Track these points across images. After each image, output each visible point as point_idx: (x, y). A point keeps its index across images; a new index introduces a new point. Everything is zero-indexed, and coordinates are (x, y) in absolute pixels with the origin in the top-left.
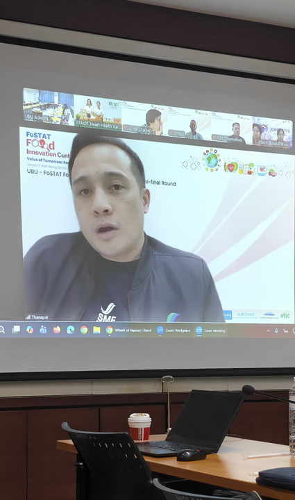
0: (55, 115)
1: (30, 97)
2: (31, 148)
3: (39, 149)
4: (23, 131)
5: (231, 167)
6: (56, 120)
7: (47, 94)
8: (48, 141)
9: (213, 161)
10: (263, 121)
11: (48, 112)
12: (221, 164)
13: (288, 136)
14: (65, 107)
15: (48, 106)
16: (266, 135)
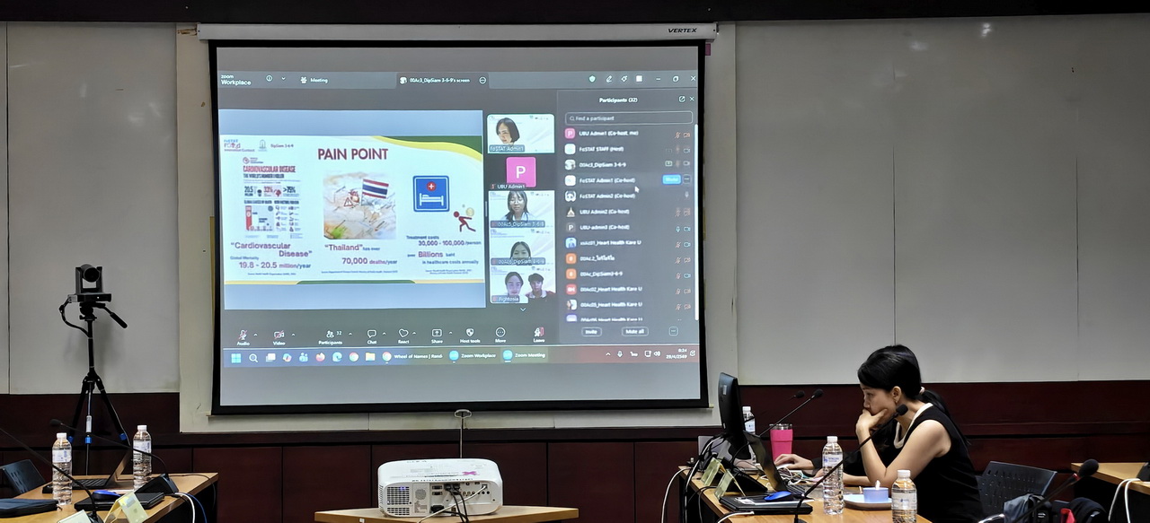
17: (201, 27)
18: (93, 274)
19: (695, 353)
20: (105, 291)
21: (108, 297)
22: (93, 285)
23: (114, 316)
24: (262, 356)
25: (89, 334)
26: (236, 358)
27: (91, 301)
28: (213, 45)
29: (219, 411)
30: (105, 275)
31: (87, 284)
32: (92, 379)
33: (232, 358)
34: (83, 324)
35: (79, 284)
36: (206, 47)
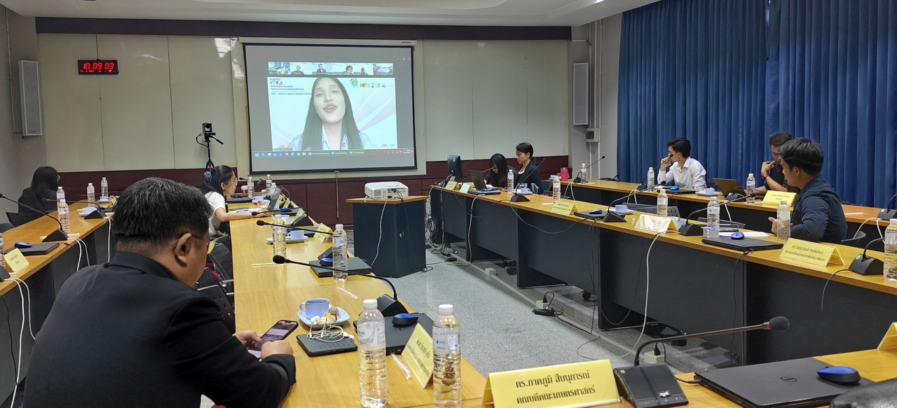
0: (282, 71)
2: (272, 85)
4: (269, 78)
5: (363, 85)
6: (283, 73)
8: (279, 82)
9: (355, 83)
11: (279, 70)
12: (359, 84)
14: (286, 67)
15: (279, 68)
17: (240, 38)
18: (209, 126)
19: (413, 151)
20: (213, 132)
21: (214, 134)
22: (209, 130)
23: (218, 140)
24: (267, 154)
25: (208, 147)
26: (257, 155)
27: (208, 136)
28: (244, 45)
29: (252, 173)
30: (212, 125)
31: (207, 129)
32: (210, 163)
33: (256, 155)
34: (206, 144)
35: (204, 129)
36: (242, 45)
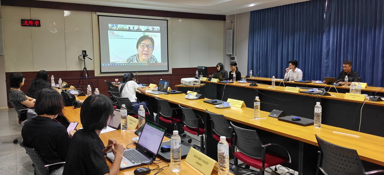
1: (110, 25)
2: (110, 34)
3: (112, 34)
4: (109, 31)
6: (115, 29)
7: (113, 24)
8: (113, 33)
10: (154, 27)
11: (113, 28)
13: (159, 29)
14: (116, 27)
16: (154, 30)
17: (97, 13)
19: (167, 64)
23: (89, 58)
24: (107, 64)
25: (84, 61)
26: (103, 65)
27: (84, 56)
28: (98, 16)
29: (101, 73)
31: (84, 53)
32: (85, 68)
